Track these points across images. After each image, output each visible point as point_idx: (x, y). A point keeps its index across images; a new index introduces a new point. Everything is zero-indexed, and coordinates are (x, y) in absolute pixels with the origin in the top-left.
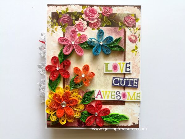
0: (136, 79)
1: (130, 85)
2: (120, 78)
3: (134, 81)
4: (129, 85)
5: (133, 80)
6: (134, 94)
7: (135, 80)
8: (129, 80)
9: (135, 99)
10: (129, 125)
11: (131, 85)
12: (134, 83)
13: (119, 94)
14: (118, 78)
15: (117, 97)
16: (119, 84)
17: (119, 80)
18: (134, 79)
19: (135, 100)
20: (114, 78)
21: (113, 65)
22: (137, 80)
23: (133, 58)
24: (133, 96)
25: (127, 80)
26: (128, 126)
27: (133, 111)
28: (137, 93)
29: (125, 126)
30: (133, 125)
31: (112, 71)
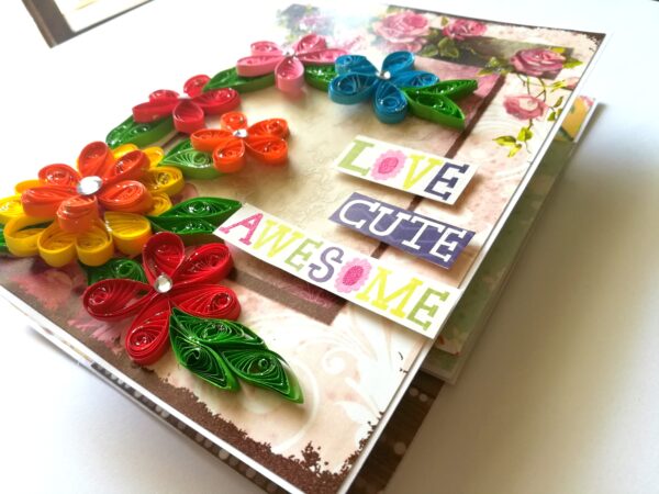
0: (461, 230)
1: (412, 244)
2: (383, 204)
3: (445, 236)
4: (405, 243)
5: (441, 228)
6: (411, 288)
7: (450, 231)
8: (419, 225)
9: (398, 312)
10: (275, 450)
11: (417, 247)
12: (442, 241)
13: (338, 260)
14: (373, 201)
15: (314, 267)
16: (363, 222)
17: (373, 210)
18: (448, 226)
19: (401, 316)
20: (356, 196)
21: (382, 155)
22: (462, 235)
23: (494, 162)
24: (399, 293)
25: (413, 221)
26: (267, 447)
27: (356, 376)
28: (430, 291)
29: (250, 441)
30: (302, 459)
31: (364, 172)
